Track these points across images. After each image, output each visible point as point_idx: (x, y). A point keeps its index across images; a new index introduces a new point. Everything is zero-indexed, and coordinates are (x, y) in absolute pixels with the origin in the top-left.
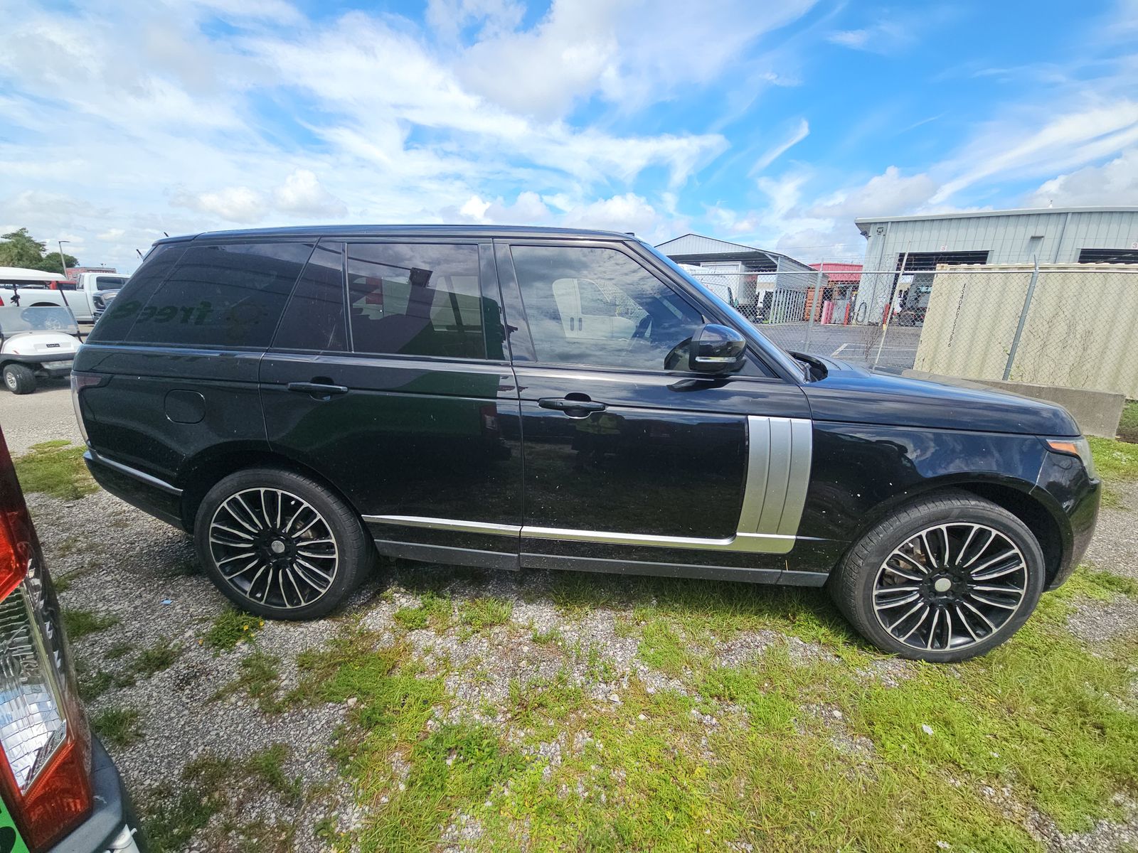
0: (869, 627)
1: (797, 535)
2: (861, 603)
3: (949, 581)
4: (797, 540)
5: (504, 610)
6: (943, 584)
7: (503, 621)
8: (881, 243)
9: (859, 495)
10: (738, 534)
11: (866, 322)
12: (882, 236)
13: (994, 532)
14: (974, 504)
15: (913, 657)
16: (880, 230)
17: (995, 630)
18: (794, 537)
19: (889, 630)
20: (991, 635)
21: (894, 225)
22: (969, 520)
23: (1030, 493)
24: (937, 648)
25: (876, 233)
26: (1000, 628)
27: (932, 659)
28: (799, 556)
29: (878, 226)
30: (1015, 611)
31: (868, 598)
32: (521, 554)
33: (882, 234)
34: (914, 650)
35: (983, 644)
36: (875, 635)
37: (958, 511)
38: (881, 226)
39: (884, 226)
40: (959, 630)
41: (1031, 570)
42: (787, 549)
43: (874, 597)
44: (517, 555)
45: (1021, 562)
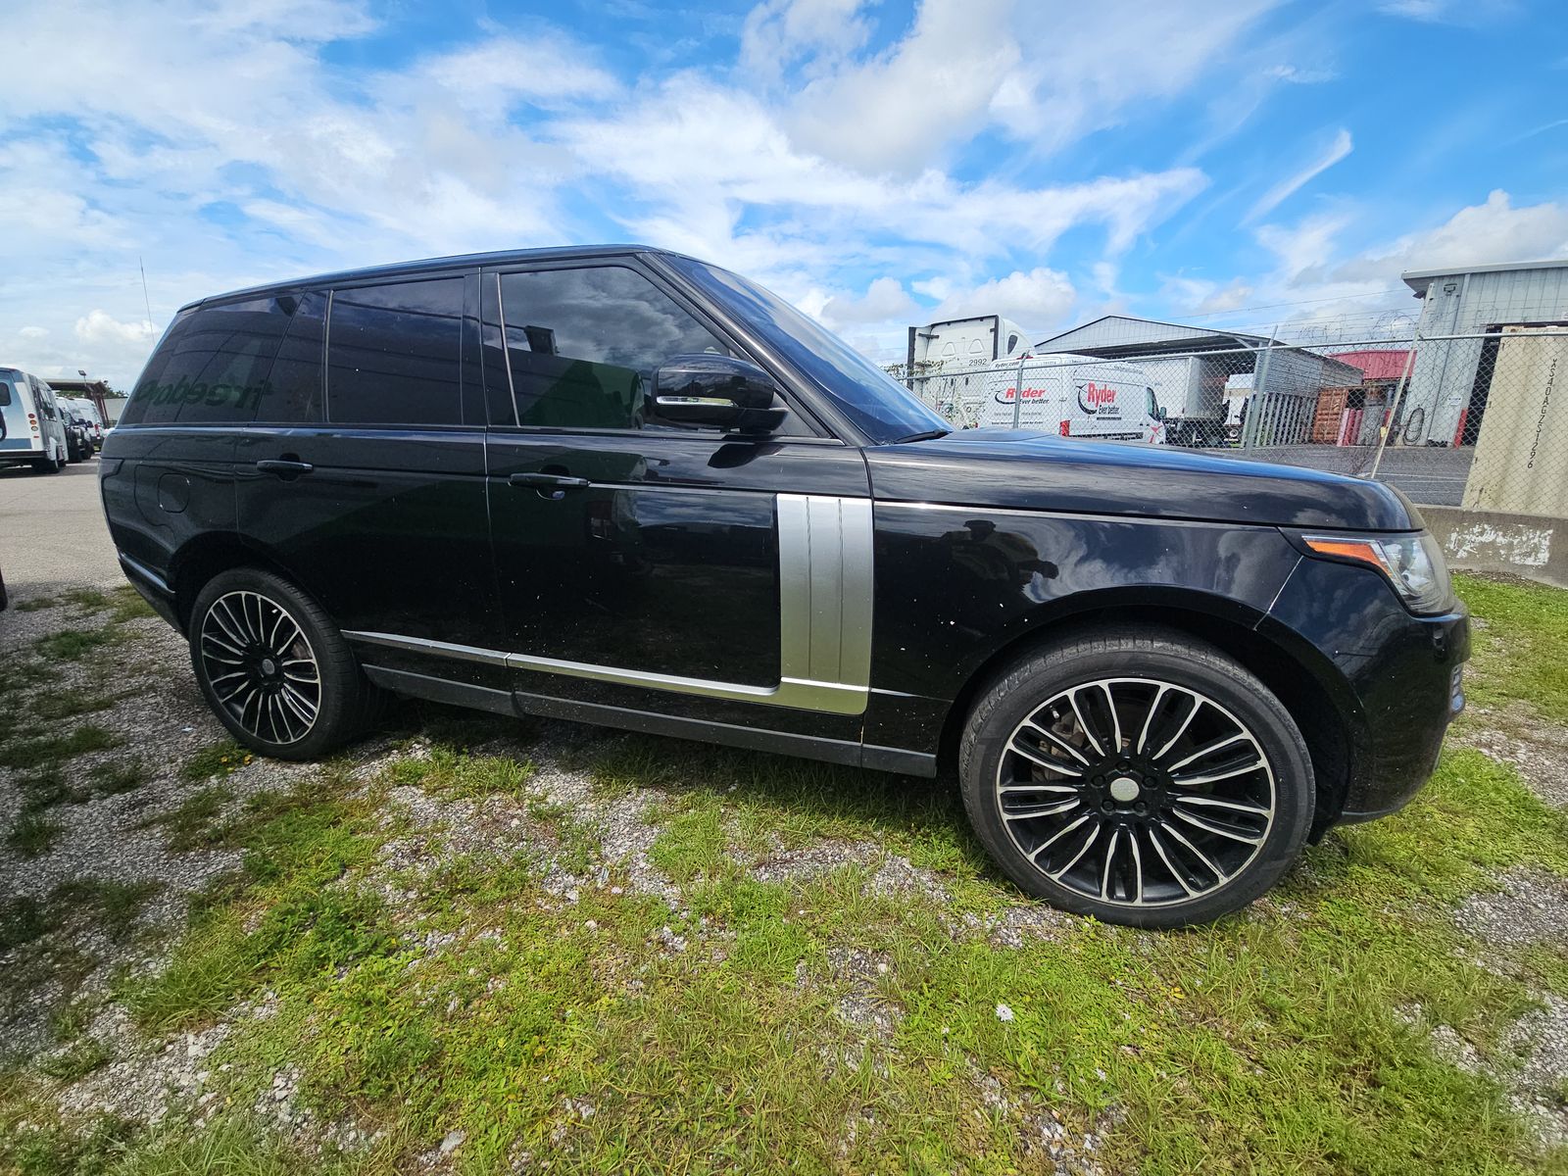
0: (997, 849)
1: (872, 685)
2: (978, 805)
3: (1134, 783)
4: (871, 694)
5: (519, 774)
6: (1125, 789)
7: (505, 786)
8: (1451, 308)
9: (952, 623)
10: (783, 679)
11: (1422, 442)
12: (1453, 298)
13: (1199, 699)
14: (1157, 648)
15: (1077, 908)
16: (1451, 288)
17: (1223, 880)
18: (866, 689)
19: (1031, 857)
20: (1217, 887)
21: (1477, 279)
22: (1148, 674)
23: (1255, 629)
24: (1121, 899)
25: (1443, 294)
26: (1234, 876)
27: (1109, 917)
28: (879, 719)
29: (1446, 281)
30: (1258, 849)
31: (988, 796)
32: (517, 692)
33: (1455, 294)
34: (1077, 897)
35: (1201, 902)
36: (1008, 864)
37: (1129, 656)
38: (1452, 282)
39: (1457, 281)
40: (1156, 874)
41: (1279, 774)
42: (859, 708)
43: (999, 797)
44: (509, 694)
45: (1260, 758)
